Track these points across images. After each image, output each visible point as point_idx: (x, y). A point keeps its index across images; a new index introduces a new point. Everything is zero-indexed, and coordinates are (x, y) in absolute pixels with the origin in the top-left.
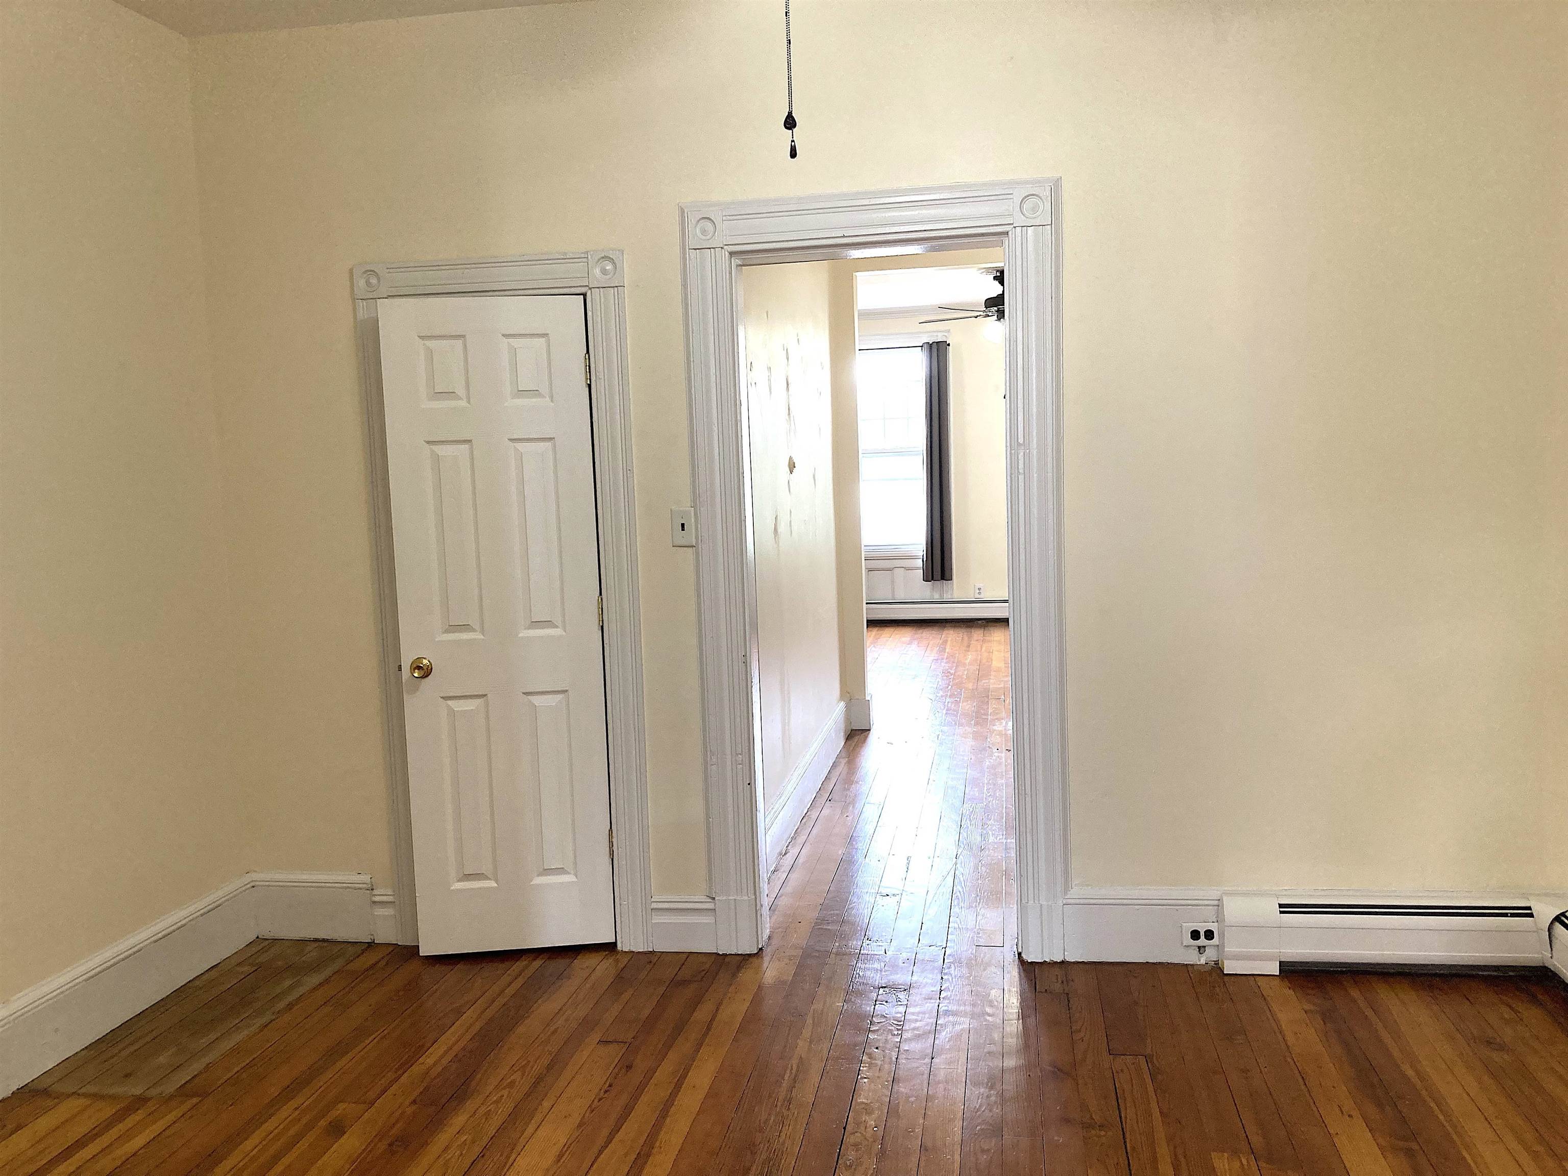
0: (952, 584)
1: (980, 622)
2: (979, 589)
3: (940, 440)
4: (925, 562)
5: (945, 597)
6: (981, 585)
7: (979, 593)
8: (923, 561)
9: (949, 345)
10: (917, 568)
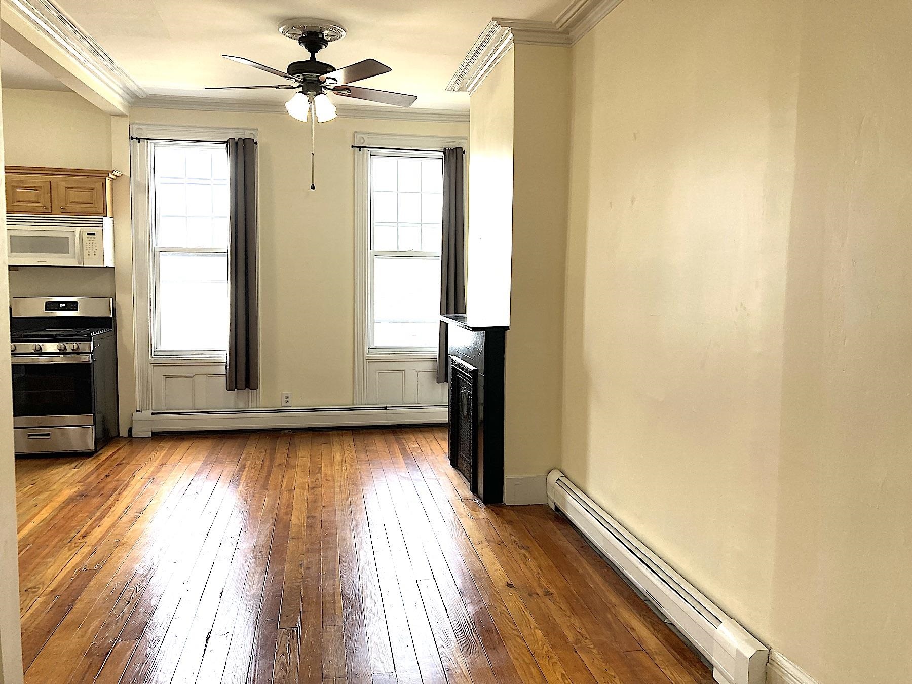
0: (259, 393)
1: (286, 431)
2: (287, 397)
3: (246, 251)
4: (228, 370)
5: (250, 407)
6: (288, 393)
7: (287, 401)
8: (226, 369)
9: (256, 143)
10: (222, 376)
